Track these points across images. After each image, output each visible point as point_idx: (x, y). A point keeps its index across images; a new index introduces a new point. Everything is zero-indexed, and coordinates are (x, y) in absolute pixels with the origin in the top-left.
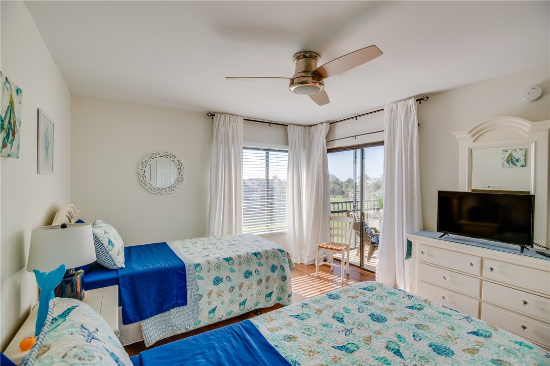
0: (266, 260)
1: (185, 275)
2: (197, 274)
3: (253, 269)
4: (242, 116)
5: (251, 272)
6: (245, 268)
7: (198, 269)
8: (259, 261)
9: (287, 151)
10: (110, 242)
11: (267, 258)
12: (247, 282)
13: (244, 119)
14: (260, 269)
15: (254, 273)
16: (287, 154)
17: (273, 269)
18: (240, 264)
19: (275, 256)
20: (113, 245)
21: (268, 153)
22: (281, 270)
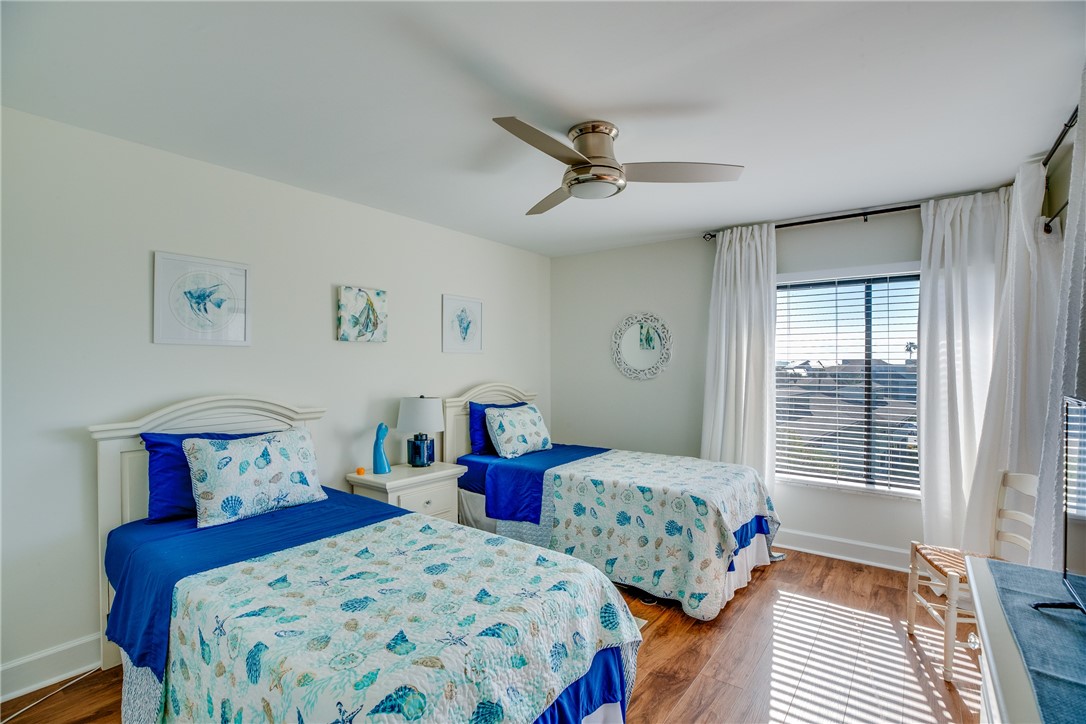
0: (660, 507)
1: (541, 484)
2: (556, 489)
3: (633, 513)
4: (768, 222)
5: (630, 518)
6: (621, 507)
7: (558, 481)
8: (647, 503)
9: (917, 277)
10: (501, 426)
11: (663, 504)
12: (619, 530)
13: (777, 227)
14: (646, 518)
15: (633, 520)
16: (916, 284)
17: (673, 528)
18: (613, 497)
19: (679, 506)
20: (503, 431)
21: (868, 288)
22: (687, 538)
